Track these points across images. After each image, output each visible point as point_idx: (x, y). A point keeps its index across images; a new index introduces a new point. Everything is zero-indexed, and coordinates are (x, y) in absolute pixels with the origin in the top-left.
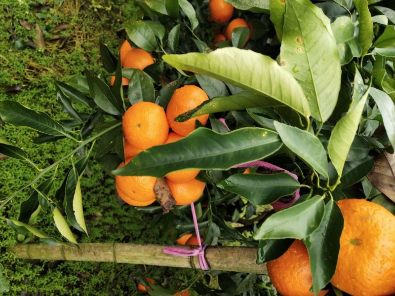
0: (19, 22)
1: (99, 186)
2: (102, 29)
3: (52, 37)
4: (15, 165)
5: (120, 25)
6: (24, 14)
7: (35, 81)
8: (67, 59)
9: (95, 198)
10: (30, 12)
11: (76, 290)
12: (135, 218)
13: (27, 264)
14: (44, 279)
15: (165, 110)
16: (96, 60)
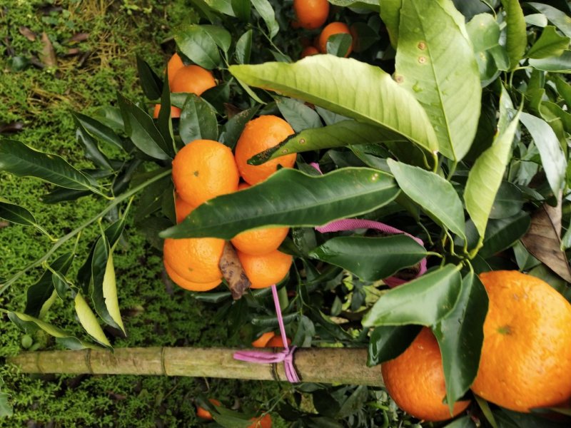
0: (18, 29)
1: (139, 267)
2: (140, 39)
3: (66, 51)
4: (16, 237)
5: (165, 34)
6: (25, 19)
7: (43, 115)
8: (89, 83)
9: (133, 284)
10: (34, 16)
11: (108, 419)
12: (191, 313)
13: (36, 381)
14: (61, 403)
15: (234, 152)
16: (132, 84)
